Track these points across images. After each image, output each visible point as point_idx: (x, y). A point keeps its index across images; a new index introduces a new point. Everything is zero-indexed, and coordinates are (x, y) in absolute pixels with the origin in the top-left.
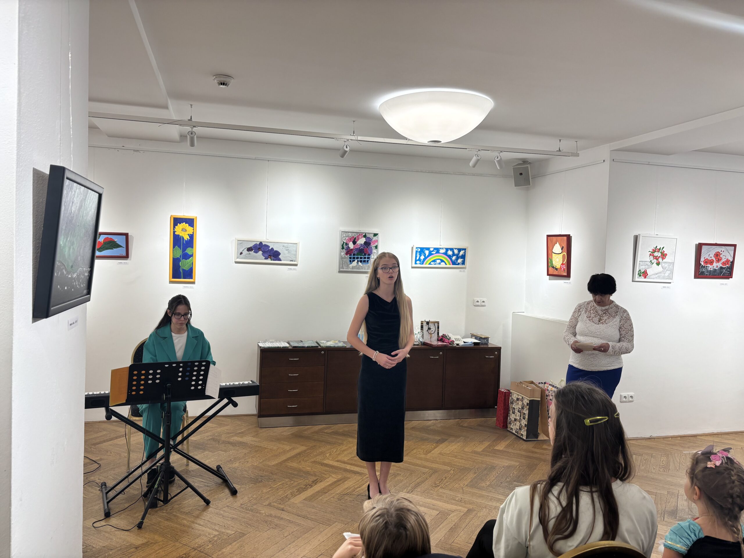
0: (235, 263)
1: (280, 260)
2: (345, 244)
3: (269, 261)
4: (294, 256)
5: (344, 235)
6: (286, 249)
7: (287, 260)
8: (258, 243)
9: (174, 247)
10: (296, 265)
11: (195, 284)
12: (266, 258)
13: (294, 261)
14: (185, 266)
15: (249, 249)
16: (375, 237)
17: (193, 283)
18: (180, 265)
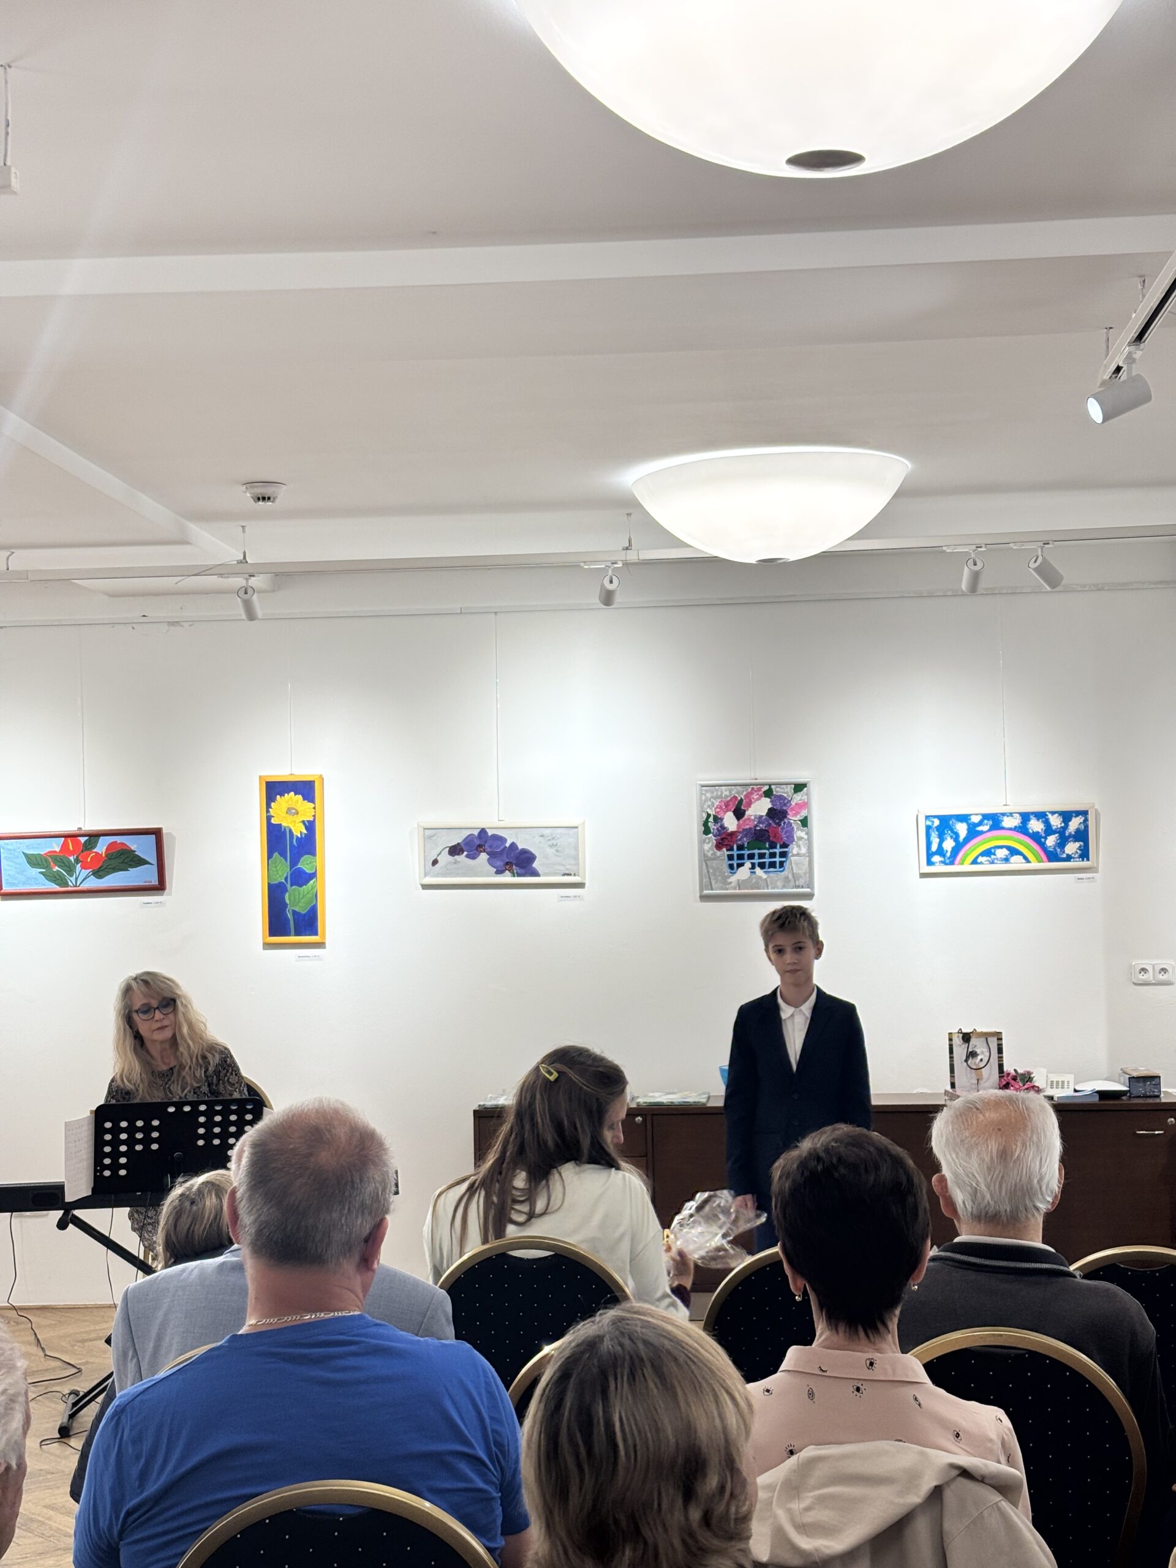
0: (423, 889)
1: (535, 874)
2: (711, 819)
3: (507, 878)
4: (573, 862)
5: (709, 795)
6: (550, 843)
7: (555, 874)
8: (476, 833)
9: (270, 856)
10: (580, 885)
11: (325, 948)
12: (499, 872)
13: (575, 875)
14: (299, 902)
15: (455, 850)
16: (800, 794)
17: (320, 945)
18: (287, 901)
